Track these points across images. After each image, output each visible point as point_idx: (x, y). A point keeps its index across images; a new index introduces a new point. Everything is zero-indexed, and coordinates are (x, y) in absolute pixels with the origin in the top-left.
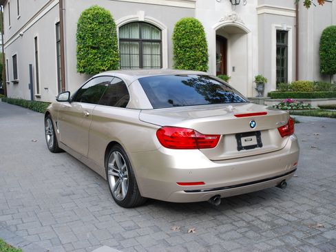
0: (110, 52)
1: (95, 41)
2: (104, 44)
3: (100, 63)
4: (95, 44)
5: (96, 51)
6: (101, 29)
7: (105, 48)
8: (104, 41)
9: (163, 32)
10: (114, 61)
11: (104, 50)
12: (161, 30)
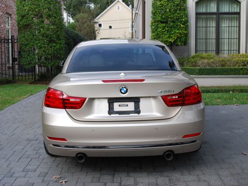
0: (177, 25)
1: (163, 16)
2: (171, 18)
3: (167, 36)
4: (164, 19)
5: (164, 25)
6: (170, 5)
7: (173, 22)
8: (172, 16)
9: (242, 4)
10: (180, 34)
11: (172, 24)
12: (240, 3)
